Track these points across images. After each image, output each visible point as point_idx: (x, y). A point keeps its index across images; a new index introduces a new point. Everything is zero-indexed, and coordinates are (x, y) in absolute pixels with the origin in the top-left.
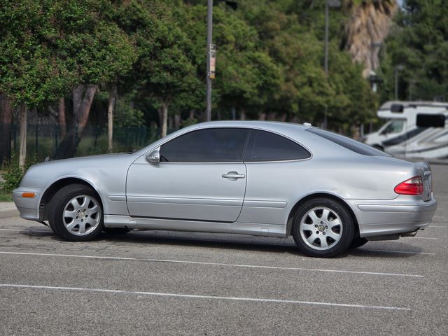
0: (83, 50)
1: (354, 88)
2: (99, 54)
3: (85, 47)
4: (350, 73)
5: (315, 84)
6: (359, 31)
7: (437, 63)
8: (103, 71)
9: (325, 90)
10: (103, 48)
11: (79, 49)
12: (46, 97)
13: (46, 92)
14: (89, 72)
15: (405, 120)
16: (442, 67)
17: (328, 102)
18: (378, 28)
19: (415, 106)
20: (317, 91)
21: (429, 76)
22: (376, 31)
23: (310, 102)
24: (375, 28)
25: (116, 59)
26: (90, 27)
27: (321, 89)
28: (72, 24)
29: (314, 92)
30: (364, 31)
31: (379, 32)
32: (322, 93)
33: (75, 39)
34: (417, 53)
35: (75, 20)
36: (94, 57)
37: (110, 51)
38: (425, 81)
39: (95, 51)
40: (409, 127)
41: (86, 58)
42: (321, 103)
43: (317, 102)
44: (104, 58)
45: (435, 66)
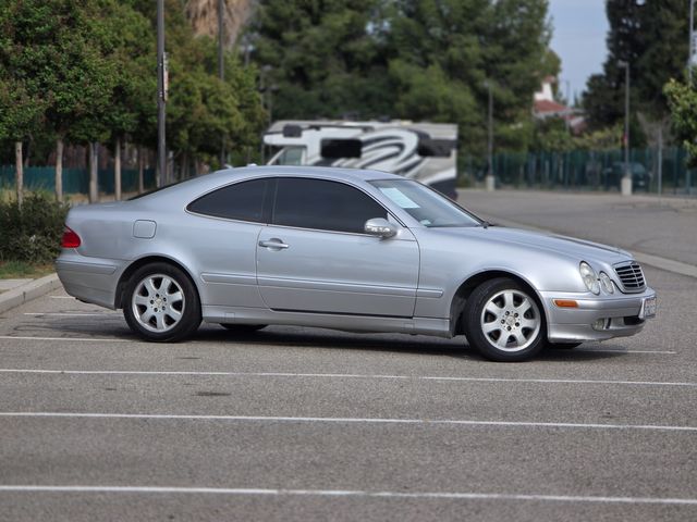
0: (47, 68)
1: (245, 103)
2: (71, 74)
3: (49, 64)
4: (237, 80)
5: (210, 100)
6: (204, 13)
7: (302, 59)
8: (76, 97)
9: (225, 108)
10: (74, 65)
11: (42, 66)
12: (11, 134)
13: (10, 128)
14: (59, 98)
15: (304, 147)
16: (310, 65)
17: (229, 125)
18: (232, 10)
19: (317, 128)
20: (214, 109)
21: (292, 80)
22: (230, 14)
23: (205, 125)
24: (228, 10)
25: (94, 80)
26: (52, 37)
27: (219, 107)
28: (28, 31)
29: (210, 111)
30: (213, 13)
31: (234, 15)
32: (220, 113)
33: (36, 52)
34: (273, 45)
35: (31, 26)
36: (62, 78)
37: (85, 69)
38: (285, 86)
39: (64, 70)
40: (311, 158)
41: (51, 79)
42: (219, 127)
43: (215, 125)
44: (78, 79)
45: (300, 64)
